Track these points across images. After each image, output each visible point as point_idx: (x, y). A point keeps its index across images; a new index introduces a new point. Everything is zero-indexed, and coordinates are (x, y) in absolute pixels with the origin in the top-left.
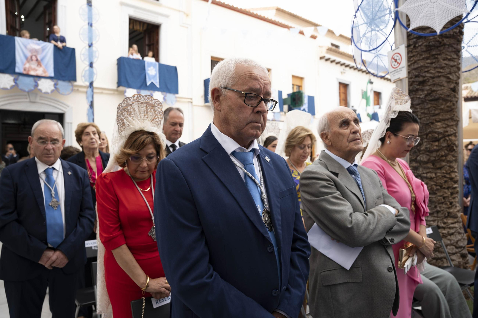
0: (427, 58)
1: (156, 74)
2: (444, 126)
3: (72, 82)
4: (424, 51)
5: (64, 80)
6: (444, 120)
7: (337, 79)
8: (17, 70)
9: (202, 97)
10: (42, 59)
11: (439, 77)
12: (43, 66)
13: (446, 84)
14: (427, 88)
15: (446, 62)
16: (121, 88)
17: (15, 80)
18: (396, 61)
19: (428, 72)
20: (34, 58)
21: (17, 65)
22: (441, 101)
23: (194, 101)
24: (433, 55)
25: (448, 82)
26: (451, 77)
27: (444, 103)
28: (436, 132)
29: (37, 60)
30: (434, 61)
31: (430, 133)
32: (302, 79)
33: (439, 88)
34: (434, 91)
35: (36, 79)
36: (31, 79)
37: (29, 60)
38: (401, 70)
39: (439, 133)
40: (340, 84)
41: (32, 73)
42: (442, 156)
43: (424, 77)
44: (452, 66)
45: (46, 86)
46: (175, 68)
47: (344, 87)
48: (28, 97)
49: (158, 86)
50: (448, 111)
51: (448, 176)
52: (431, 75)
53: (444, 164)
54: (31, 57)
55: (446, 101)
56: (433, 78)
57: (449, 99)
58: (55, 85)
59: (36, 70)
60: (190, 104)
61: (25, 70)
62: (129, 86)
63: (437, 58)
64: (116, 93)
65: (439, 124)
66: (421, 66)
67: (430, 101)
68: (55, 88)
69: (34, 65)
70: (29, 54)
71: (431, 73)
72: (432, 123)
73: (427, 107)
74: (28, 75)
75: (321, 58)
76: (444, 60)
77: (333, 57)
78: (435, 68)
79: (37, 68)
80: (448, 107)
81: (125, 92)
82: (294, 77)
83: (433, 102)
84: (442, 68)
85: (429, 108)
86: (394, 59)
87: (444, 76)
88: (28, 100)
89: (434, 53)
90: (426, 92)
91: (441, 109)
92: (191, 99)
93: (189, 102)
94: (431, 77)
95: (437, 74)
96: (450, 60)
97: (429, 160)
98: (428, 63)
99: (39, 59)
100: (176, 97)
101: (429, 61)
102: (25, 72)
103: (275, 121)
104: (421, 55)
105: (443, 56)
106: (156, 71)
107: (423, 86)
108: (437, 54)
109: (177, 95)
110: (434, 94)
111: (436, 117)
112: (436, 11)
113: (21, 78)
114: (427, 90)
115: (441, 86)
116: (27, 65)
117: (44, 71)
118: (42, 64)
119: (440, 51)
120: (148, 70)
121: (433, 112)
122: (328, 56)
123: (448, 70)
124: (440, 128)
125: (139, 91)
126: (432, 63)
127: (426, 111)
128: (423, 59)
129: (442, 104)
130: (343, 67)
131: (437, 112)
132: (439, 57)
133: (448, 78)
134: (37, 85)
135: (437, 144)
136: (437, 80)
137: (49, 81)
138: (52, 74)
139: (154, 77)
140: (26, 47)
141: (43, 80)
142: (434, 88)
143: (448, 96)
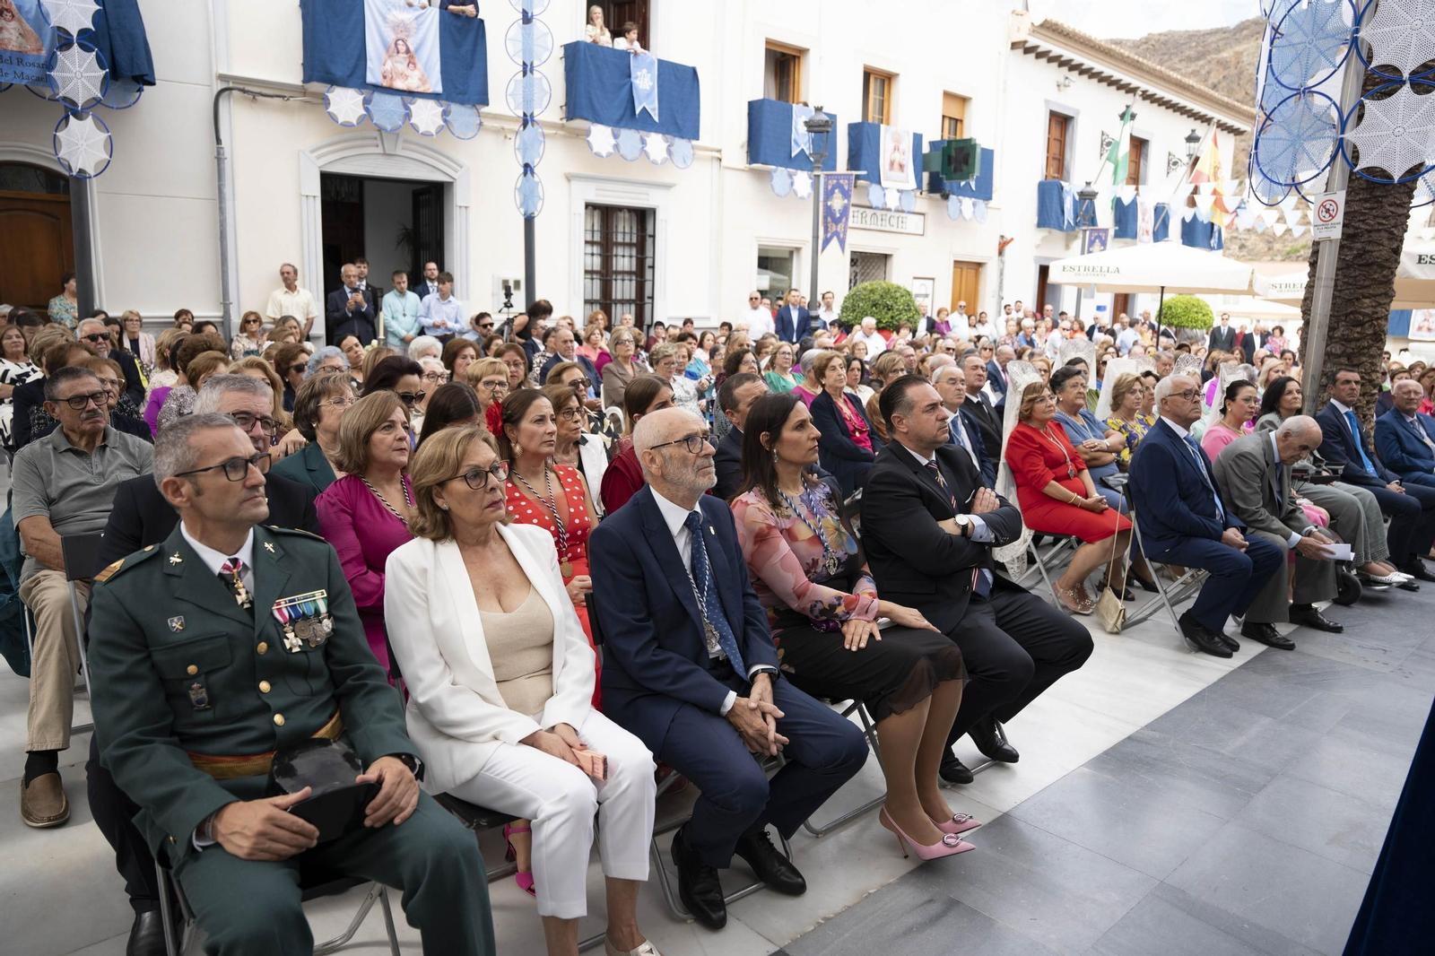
0: (1366, 201)
1: (652, 88)
2: (1374, 304)
3: (478, 107)
4: (1363, 189)
5: (462, 103)
6: (1375, 296)
7: (1047, 102)
8: (370, 79)
9: (742, 147)
10: (417, 50)
11: (1379, 231)
12: (419, 66)
13: (1386, 242)
14: (1359, 245)
15: (1392, 209)
16: (578, 123)
17: (366, 102)
18: (1327, 211)
19: (1363, 221)
20: (402, 48)
21: (369, 64)
22: (1375, 267)
23: (724, 156)
24: (1375, 197)
25: (1390, 239)
26: (1395, 232)
27: (1379, 270)
28: (1360, 313)
29: (408, 51)
30: (1376, 205)
31: (1352, 313)
32: (964, 100)
33: (1376, 248)
34: (1369, 251)
35: (407, 99)
36: (398, 99)
37: (393, 49)
38: (1334, 226)
39: (1365, 315)
40: (1053, 114)
41: (399, 84)
42: (1364, 348)
43: (1357, 228)
44: (1399, 215)
45: (427, 115)
46: (694, 71)
47: (1061, 122)
48: (379, 142)
49: (656, 119)
50: (1382, 283)
51: (1367, 377)
52: (1368, 227)
53: (1364, 359)
54: (396, 44)
55: (1382, 267)
56: (1369, 231)
57: (1388, 264)
58: (445, 113)
59: (407, 77)
60: (716, 163)
61: (385, 77)
62: (597, 119)
63: (1381, 202)
64: (561, 132)
65: (1367, 301)
66: (1355, 211)
67: (1359, 265)
68: (445, 121)
69: (400, 64)
70: (391, 37)
71: (1368, 224)
72: (1358, 299)
73: (1353, 274)
74: (390, 90)
75: (1014, 45)
76: (1390, 205)
77: (1044, 45)
78: (1375, 217)
79: (408, 72)
80: (1384, 276)
81: (588, 133)
82: (947, 95)
83: (1363, 268)
84: (1385, 218)
85: (1356, 277)
86: (1325, 207)
87: (1386, 231)
88: (380, 150)
89: (1378, 194)
90: (1355, 252)
91: (1374, 279)
92: (719, 151)
93: (713, 158)
94: (1367, 230)
95: (1377, 227)
96: (1398, 205)
97: (1344, 352)
98: (1365, 209)
99: (412, 49)
100: (693, 147)
101: (1368, 205)
102: (385, 84)
103: (903, 212)
104: (1358, 194)
105: (1391, 199)
106: (651, 80)
107: (1353, 242)
108: (1382, 197)
109: (694, 142)
110: (1367, 256)
111: (1365, 291)
112: (1398, 149)
113: (377, 97)
114: (1358, 250)
115: (1379, 244)
116: (389, 66)
117: (423, 81)
118: (416, 61)
119: (1387, 191)
120: (637, 78)
121: (1362, 283)
122: (1032, 41)
123: (1393, 222)
124: (1368, 307)
125: (616, 129)
126: (1372, 209)
127: (1351, 281)
128: (1360, 200)
129: (1376, 272)
130: (1065, 69)
131: (1366, 283)
132: (1384, 200)
133: (1392, 233)
134: (408, 116)
135: (1359, 329)
136: (1375, 236)
137: (431, 103)
138: (439, 89)
139: (649, 95)
140: (384, 19)
141: (420, 102)
142: (1368, 248)
143: (1387, 260)
